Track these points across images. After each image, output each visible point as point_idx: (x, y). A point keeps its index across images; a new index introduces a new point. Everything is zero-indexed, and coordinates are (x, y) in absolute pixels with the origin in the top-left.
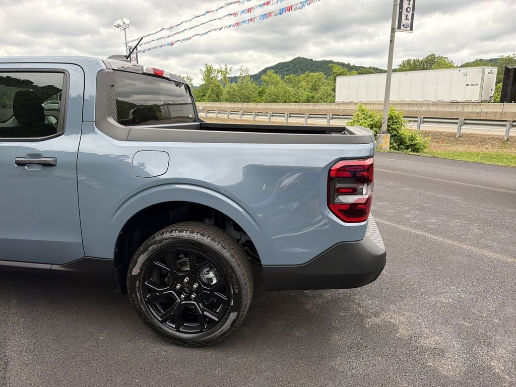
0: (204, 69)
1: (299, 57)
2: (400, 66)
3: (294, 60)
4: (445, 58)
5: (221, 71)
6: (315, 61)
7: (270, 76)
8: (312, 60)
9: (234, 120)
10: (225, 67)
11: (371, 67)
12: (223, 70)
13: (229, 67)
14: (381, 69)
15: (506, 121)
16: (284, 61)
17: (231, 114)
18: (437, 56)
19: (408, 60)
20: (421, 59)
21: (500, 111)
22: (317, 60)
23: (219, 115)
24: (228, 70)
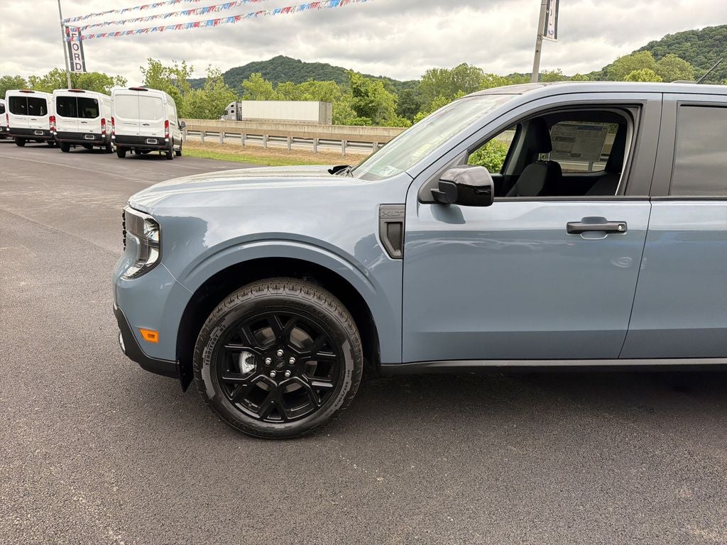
0: (147, 67)
1: (281, 56)
2: (424, 77)
3: (273, 59)
4: (479, 69)
5: (177, 70)
6: (305, 63)
7: (257, 82)
8: (299, 61)
9: (254, 147)
10: (183, 65)
11: (381, 77)
12: (180, 68)
13: (188, 65)
14: (395, 81)
16: (259, 61)
17: (248, 138)
18: (469, 67)
19: (434, 70)
20: (450, 69)
22: (307, 62)
23: (226, 140)
24: (188, 70)
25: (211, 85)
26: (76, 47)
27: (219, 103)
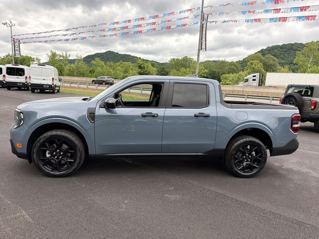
0: (50, 54)
1: (110, 51)
2: (170, 61)
3: (106, 52)
4: (192, 59)
5: (63, 56)
6: (120, 54)
7: (98, 62)
8: (118, 53)
9: (92, 89)
10: (66, 54)
11: (152, 61)
12: (64, 55)
13: (68, 53)
14: (158, 62)
15: (245, 95)
16: (100, 52)
17: (89, 85)
18: (188, 58)
19: (174, 59)
20: (180, 58)
21: (232, 89)
22: (121, 54)
23: (80, 86)
24: (68, 56)
25: (78, 62)
26: (17, 47)
27: (81, 70)
